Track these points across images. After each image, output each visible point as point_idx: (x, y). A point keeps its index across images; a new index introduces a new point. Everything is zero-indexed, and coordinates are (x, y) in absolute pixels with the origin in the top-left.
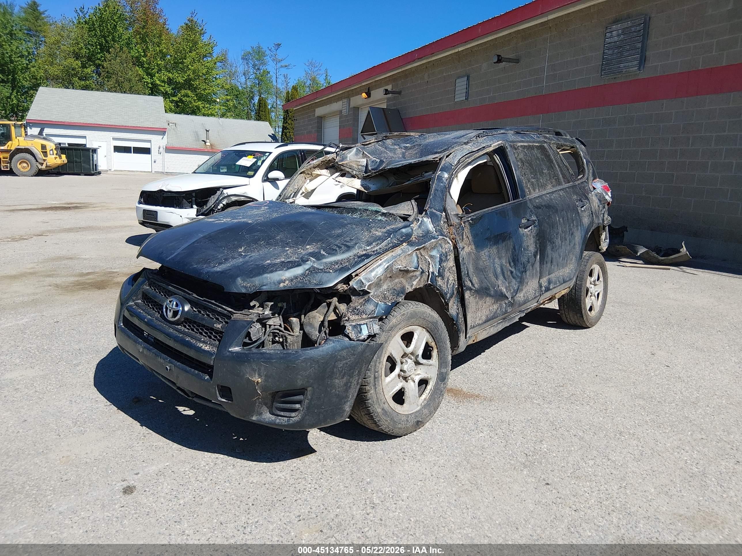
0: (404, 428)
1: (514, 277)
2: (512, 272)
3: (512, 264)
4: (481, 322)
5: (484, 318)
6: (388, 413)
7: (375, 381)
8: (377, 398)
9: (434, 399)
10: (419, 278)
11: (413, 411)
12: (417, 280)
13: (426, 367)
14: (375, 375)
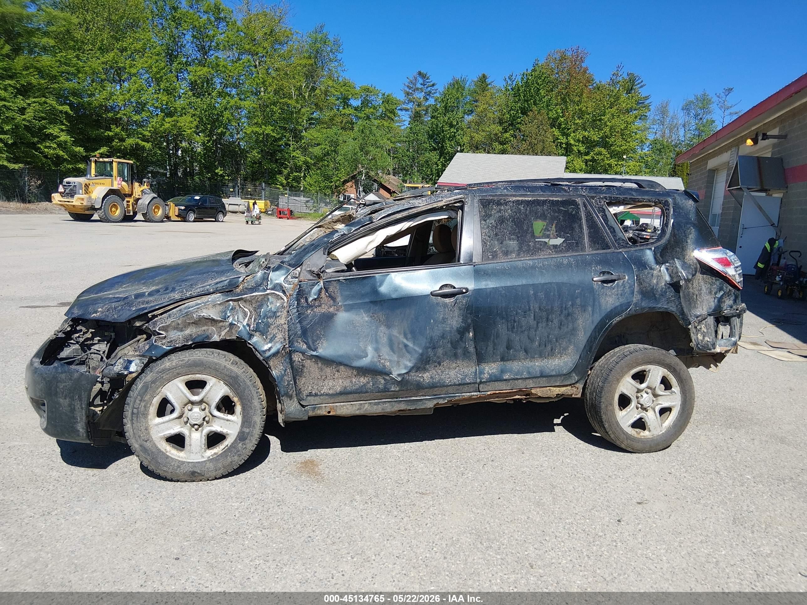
0: (171, 473)
1: (408, 352)
2: (406, 346)
3: (409, 336)
4: (331, 392)
5: (338, 389)
6: (150, 452)
7: (132, 417)
8: (134, 433)
9: (226, 456)
10: (228, 329)
11: (194, 461)
12: (226, 331)
13: (222, 421)
14: (133, 411)
